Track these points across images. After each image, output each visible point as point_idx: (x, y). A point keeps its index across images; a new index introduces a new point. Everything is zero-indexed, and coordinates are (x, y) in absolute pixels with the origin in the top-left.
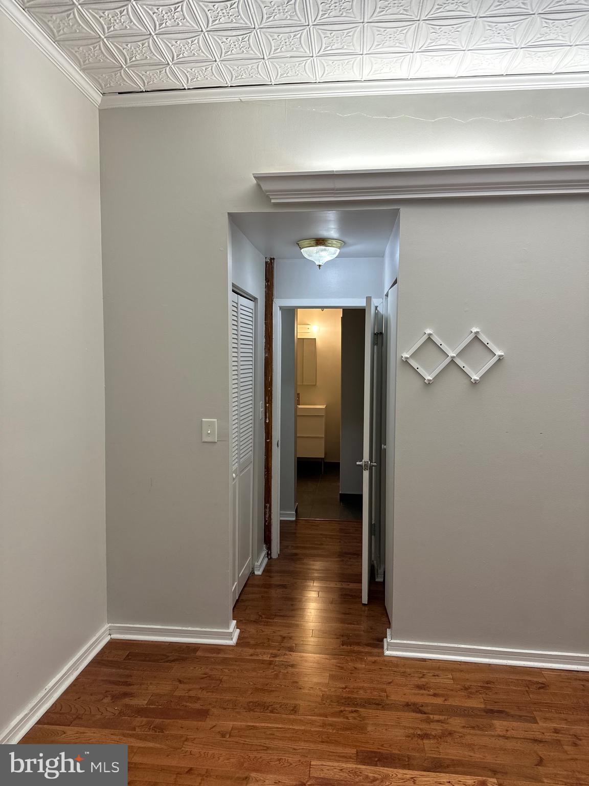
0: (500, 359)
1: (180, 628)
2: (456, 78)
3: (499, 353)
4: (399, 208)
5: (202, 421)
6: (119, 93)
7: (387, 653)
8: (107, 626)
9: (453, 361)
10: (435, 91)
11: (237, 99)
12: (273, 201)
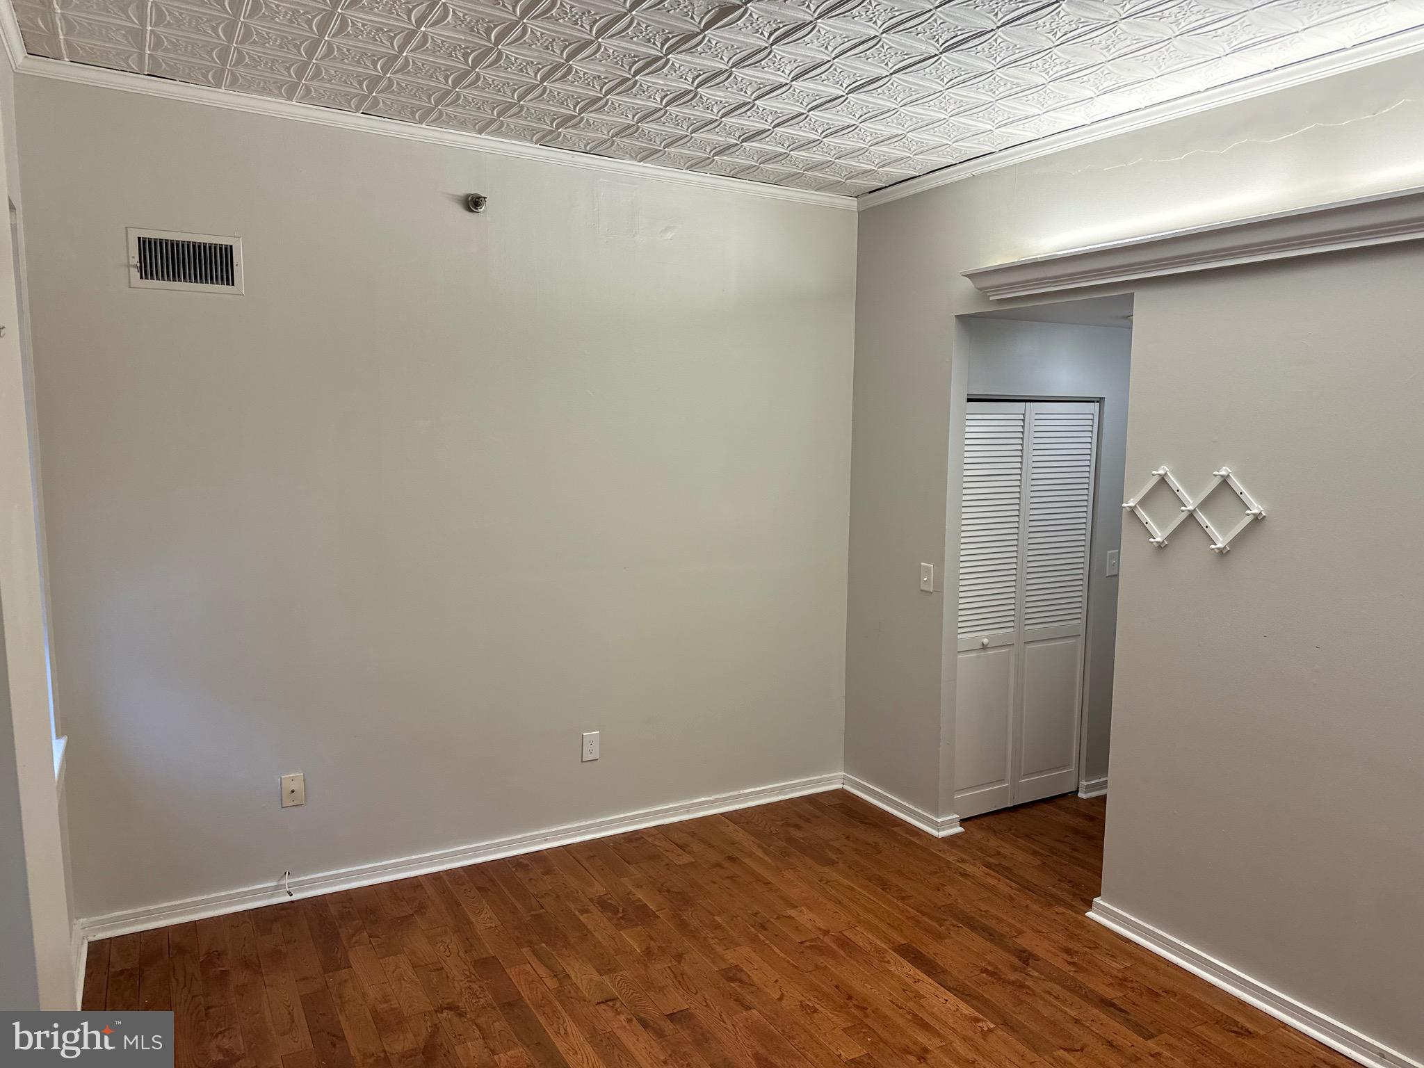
0: (1258, 519)
1: (896, 799)
2: (1205, 91)
3: (1256, 508)
4: (1132, 291)
5: (921, 565)
6: (870, 192)
7: (1090, 914)
8: (842, 773)
9: (1191, 515)
10: (1185, 114)
11: (969, 175)
12: (991, 298)
